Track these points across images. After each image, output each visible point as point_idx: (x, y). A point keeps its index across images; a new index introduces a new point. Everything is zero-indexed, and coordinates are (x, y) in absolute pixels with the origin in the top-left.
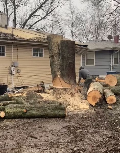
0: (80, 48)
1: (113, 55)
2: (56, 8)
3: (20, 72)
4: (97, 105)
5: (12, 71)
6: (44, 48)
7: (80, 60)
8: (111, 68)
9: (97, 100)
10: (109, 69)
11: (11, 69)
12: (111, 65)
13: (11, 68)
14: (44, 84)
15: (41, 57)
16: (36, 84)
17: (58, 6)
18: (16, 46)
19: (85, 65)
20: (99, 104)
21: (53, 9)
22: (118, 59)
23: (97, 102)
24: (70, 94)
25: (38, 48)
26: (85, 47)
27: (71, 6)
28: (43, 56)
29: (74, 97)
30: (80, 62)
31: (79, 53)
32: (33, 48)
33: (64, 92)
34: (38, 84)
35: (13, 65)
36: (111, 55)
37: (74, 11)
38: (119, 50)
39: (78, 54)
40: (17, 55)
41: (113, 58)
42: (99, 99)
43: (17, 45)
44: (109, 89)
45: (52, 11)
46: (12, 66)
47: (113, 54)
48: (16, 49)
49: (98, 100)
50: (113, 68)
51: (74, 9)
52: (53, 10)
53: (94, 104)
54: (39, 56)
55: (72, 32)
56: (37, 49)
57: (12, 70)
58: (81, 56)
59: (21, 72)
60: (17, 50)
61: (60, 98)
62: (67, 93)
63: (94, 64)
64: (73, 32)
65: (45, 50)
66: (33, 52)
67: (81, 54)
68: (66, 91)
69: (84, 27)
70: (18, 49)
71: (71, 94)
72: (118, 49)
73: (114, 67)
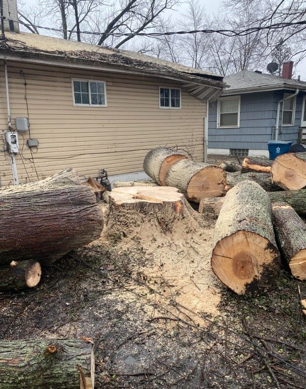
0: (203, 82)
1: (281, 103)
2: (161, 10)
3: (36, 147)
4: (253, 293)
5: (10, 143)
6: (107, 81)
7: (203, 114)
8: (277, 132)
9: (253, 272)
10: (272, 135)
11: (6, 139)
12: (277, 128)
13: (5, 137)
14: (106, 176)
15: (98, 105)
16: (87, 177)
17: (165, 7)
18: (21, 73)
19: (218, 126)
20: (263, 288)
21: (157, 13)
22: (291, 112)
23: (255, 279)
24: (157, 224)
25: (90, 81)
26: (218, 82)
27: (194, 8)
28: (104, 104)
29: (171, 233)
30: (204, 119)
31: (202, 96)
32: (73, 80)
33: (138, 217)
34: (92, 176)
35: (13, 127)
36: (277, 103)
37: (200, 19)
38: (298, 91)
39: (199, 99)
40: (26, 99)
41: (281, 111)
42: (261, 270)
43: (24, 71)
44: (285, 200)
45: (153, 17)
46: (10, 129)
47: (281, 101)
48: (23, 81)
49: (257, 273)
50: (280, 134)
51: (199, 14)
52: (157, 15)
53: (238, 287)
54: (93, 103)
55: (194, 62)
56: (87, 83)
57: (10, 140)
58: (208, 102)
59: (40, 146)
60: (26, 84)
61: (125, 235)
62: (146, 219)
63: (237, 124)
64: (196, 63)
65: (110, 88)
66: (73, 92)
67: (206, 98)
68: (146, 213)
69: (217, 53)
70: (28, 82)
71: (160, 223)
72: (296, 89)
73: (284, 131)
